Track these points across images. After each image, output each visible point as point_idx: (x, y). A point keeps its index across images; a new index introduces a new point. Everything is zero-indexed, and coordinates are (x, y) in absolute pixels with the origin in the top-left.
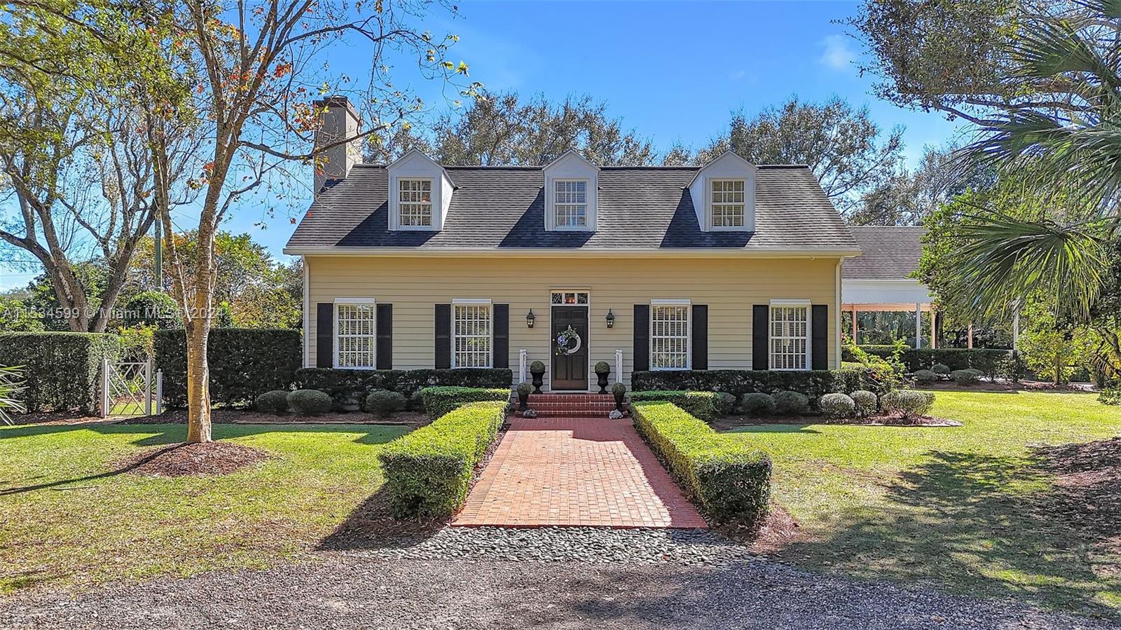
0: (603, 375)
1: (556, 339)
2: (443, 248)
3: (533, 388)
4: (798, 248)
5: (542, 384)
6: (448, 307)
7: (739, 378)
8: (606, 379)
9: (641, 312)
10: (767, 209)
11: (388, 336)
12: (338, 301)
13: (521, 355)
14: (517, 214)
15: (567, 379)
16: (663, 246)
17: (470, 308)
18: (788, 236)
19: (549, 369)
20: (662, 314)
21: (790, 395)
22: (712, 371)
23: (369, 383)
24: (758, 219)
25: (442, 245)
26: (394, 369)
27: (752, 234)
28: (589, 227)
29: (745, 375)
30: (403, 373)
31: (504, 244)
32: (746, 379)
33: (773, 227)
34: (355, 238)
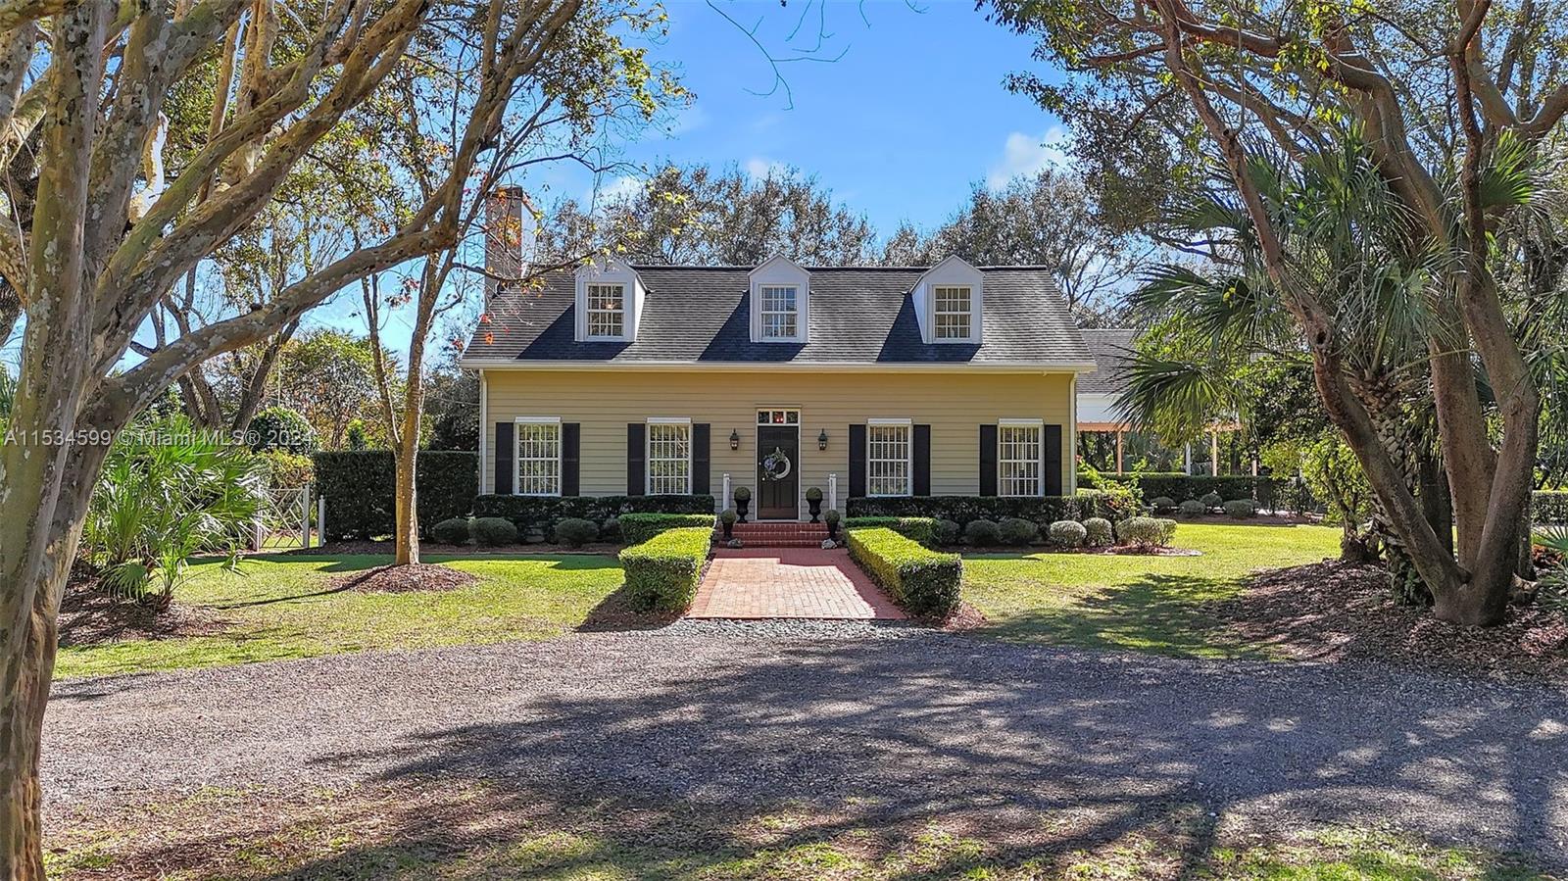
0: (816, 502)
1: (763, 463)
2: (638, 362)
3: (738, 517)
4: (1028, 363)
5: (747, 512)
6: (642, 427)
7: (964, 505)
8: (818, 507)
9: (857, 433)
10: (997, 319)
11: (575, 460)
12: (519, 420)
13: (725, 480)
14: (717, 323)
15: (774, 507)
16: (879, 360)
17: (666, 427)
18: (1019, 349)
19: (755, 497)
20: (879, 434)
21: (1018, 522)
22: (935, 498)
23: (556, 510)
24: (986, 329)
25: (636, 358)
26: (581, 495)
27: (979, 346)
28: (799, 339)
29: (970, 501)
30: (593, 501)
31: (704, 357)
32: (971, 506)
33: (1003, 338)
34: (539, 349)
